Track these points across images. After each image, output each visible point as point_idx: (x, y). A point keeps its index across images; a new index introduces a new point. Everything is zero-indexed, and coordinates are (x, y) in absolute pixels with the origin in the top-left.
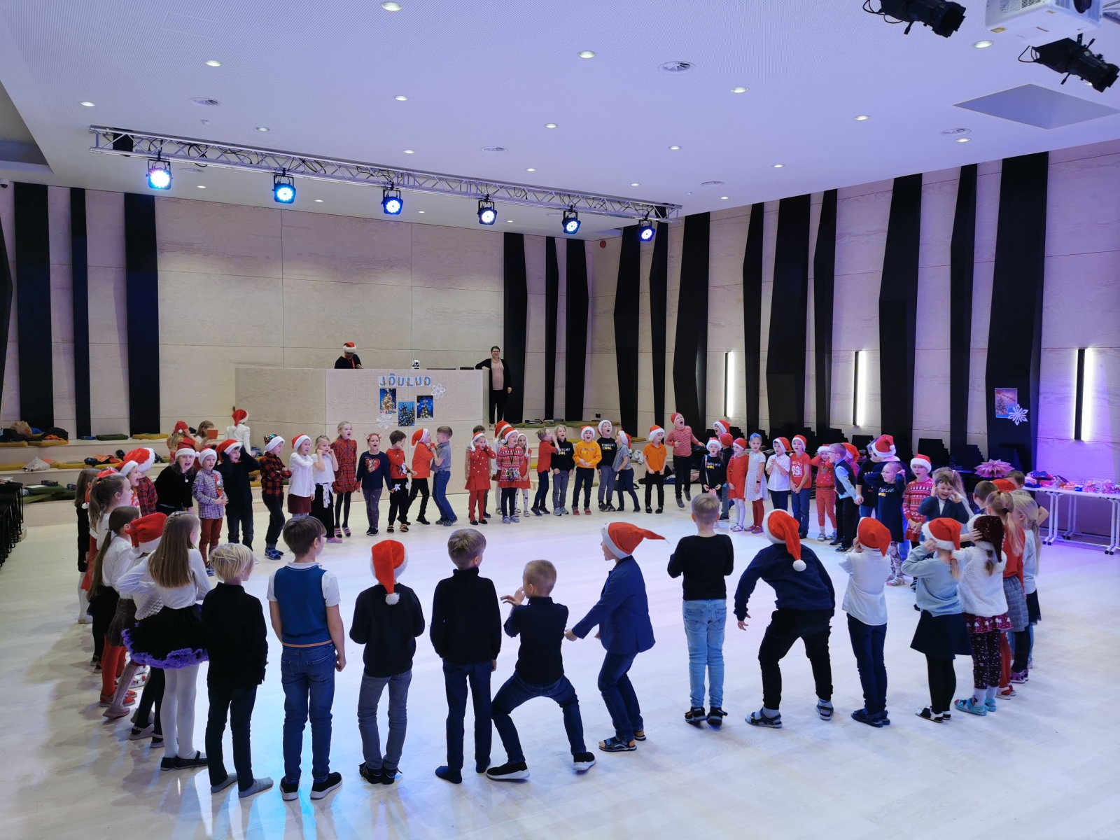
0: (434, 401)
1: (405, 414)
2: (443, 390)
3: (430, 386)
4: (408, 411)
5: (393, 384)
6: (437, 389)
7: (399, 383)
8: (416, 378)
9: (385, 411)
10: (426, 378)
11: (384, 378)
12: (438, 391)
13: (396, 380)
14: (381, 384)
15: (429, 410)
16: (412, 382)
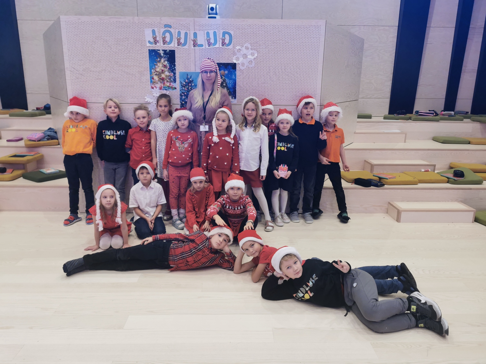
0: (238, 73)
2: (252, 54)
3: (231, 47)
5: (170, 42)
6: (242, 52)
7: (179, 40)
8: (208, 34)
9: (159, 85)
10: (224, 34)
11: (154, 32)
12: (245, 56)
13: (175, 36)
14: (149, 42)
15: (230, 86)
16: (201, 40)
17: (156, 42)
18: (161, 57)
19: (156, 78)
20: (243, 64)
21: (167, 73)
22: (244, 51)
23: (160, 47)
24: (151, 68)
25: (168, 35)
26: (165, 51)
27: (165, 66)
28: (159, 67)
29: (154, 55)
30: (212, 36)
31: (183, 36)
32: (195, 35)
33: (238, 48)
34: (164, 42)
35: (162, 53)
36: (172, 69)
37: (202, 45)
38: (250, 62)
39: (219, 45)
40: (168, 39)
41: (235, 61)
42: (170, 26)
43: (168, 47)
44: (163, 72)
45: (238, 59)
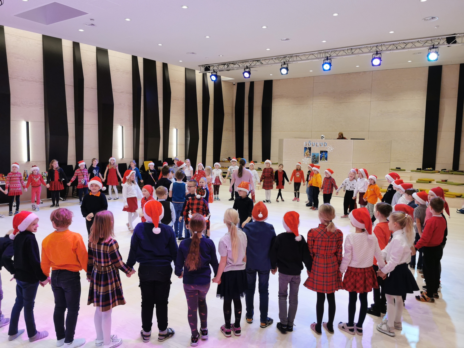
0: (328, 153)
1: (315, 158)
2: (332, 149)
3: (326, 146)
4: (316, 157)
6: (329, 148)
7: (312, 145)
8: (320, 143)
9: (306, 156)
10: (325, 143)
11: (306, 143)
12: (330, 149)
13: (311, 144)
14: (305, 145)
15: (326, 157)
16: (318, 145)
17: (306, 145)
18: (307, 149)
19: (306, 154)
20: (329, 151)
21: (309, 153)
22: (330, 148)
23: (307, 146)
24: (305, 152)
25: (310, 143)
26: (308, 147)
27: (308, 151)
28: (307, 152)
29: (306, 148)
30: (321, 144)
31: (313, 144)
32: (317, 143)
33: (328, 147)
34: (309, 145)
35: (308, 148)
36: (310, 152)
37: (318, 146)
38: (331, 151)
39: (323, 146)
40: (309, 144)
41: (327, 150)
42: (310, 141)
43: (309, 147)
44: (307, 153)
45: (328, 150)
